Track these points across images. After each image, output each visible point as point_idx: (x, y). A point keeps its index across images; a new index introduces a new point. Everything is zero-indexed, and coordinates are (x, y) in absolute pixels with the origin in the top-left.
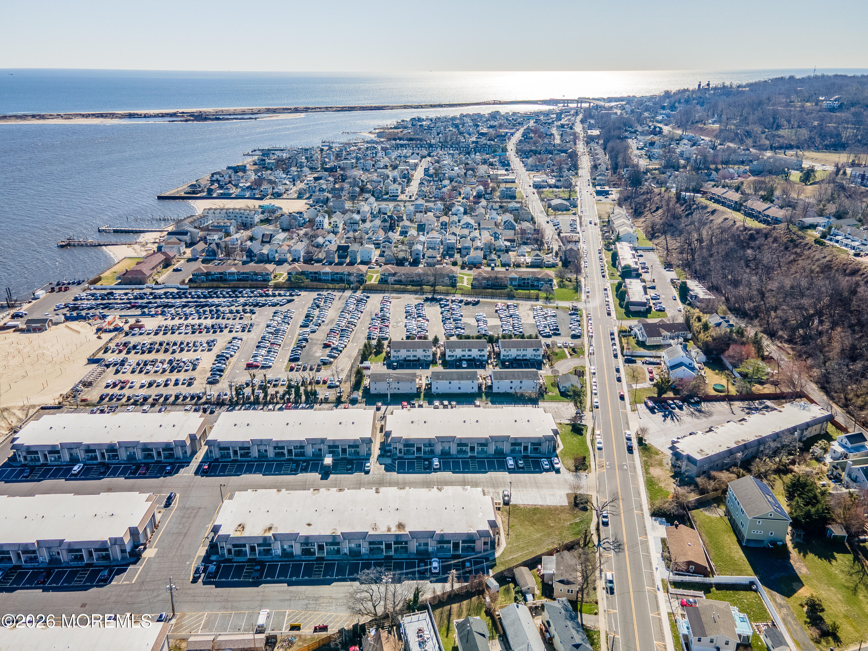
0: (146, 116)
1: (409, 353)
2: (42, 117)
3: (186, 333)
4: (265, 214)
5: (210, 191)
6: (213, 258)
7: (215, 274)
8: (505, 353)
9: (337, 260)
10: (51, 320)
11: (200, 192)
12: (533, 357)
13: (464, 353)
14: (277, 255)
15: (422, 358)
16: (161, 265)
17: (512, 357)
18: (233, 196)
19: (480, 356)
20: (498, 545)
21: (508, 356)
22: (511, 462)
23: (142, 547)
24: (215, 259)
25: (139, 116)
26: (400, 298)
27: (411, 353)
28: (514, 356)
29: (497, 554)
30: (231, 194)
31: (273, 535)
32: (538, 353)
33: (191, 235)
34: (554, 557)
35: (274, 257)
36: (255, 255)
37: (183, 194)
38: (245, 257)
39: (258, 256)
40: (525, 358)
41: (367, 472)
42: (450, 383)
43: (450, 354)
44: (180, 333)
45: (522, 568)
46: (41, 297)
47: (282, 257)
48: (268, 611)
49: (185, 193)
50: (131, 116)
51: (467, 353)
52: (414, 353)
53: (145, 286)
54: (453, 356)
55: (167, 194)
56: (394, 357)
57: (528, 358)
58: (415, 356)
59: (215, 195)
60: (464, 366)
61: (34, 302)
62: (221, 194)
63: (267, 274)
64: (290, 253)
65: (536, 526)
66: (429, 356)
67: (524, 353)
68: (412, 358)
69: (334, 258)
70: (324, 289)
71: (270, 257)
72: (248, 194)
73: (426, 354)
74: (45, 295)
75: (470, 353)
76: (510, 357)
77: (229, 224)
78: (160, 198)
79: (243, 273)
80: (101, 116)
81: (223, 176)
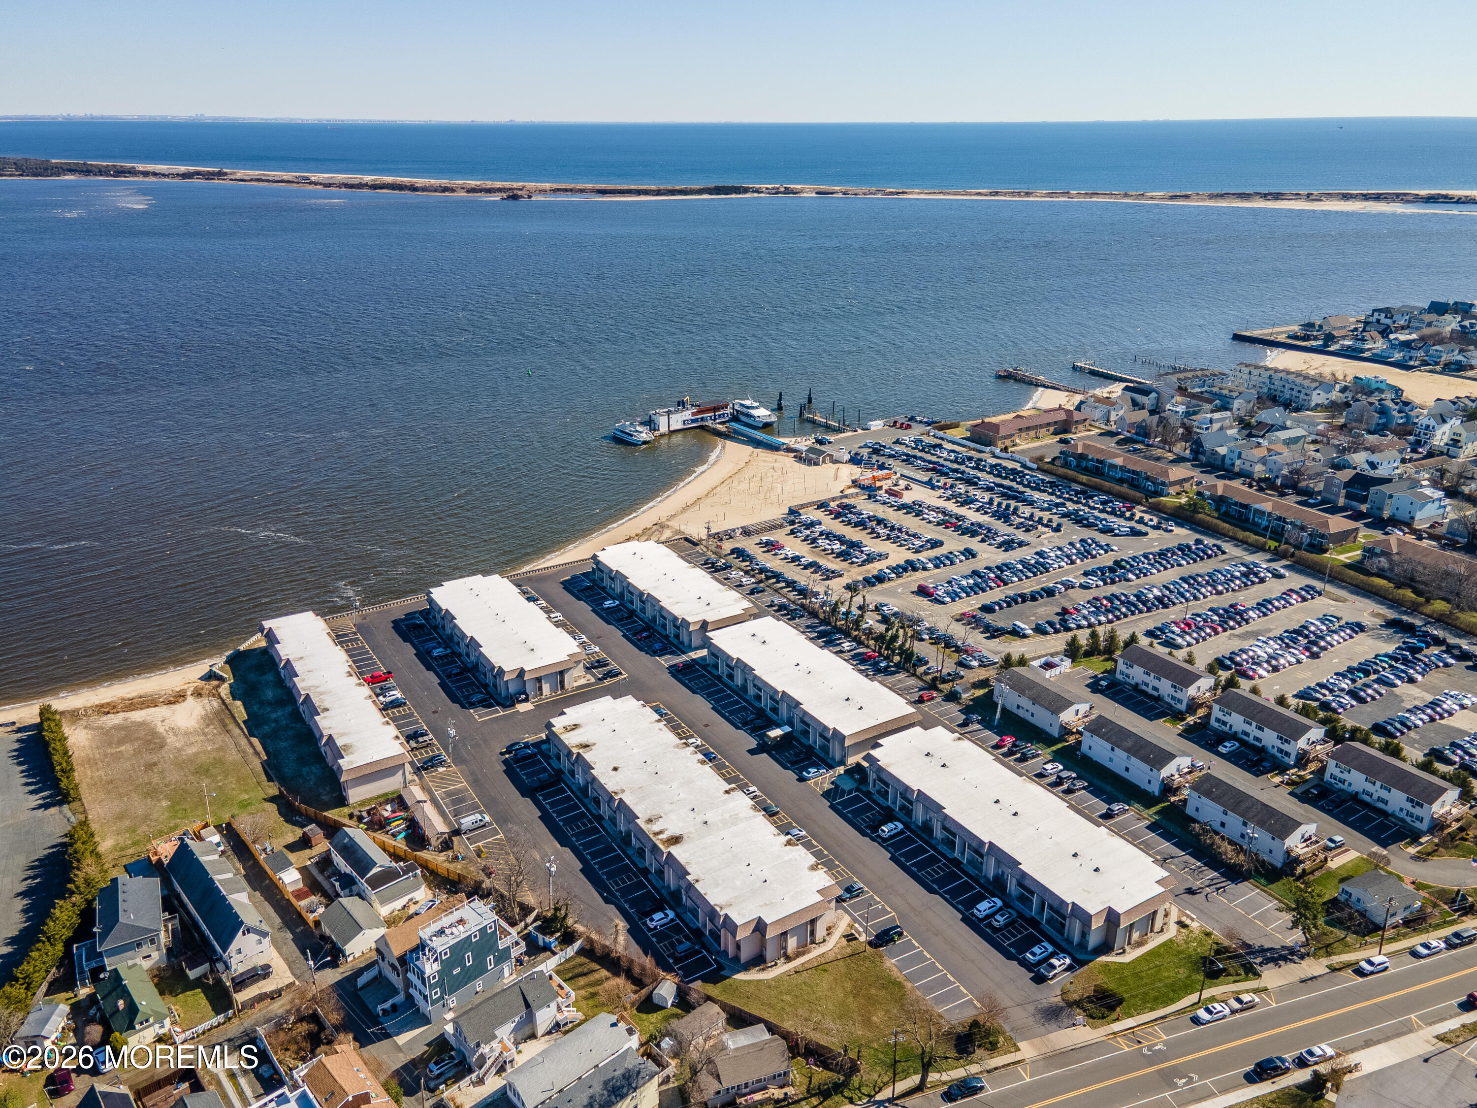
0: (1459, 201)
1: (1147, 679)
2: (1277, 196)
3: (930, 522)
4: (1348, 394)
5: (1330, 338)
6: (1141, 438)
7: (1092, 460)
8: (1337, 772)
9: (1341, 502)
10: (831, 456)
11: (1316, 338)
12: (1403, 815)
13: (1247, 728)
14: (1238, 462)
15: (1168, 700)
16: (1052, 429)
17: (1350, 789)
18: (1366, 355)
19: (1281, 751)
20: (763, 970)
21: (1343, 782)
22: (983, 907)
23: (523, 696)
24: (1142, 442)
25: (1447, 200)
26: (1344, 600)
27: (1151, 680)
28: (1355, 788)
29: (741, 976)
30: (1362, 351)
31: (579, 754)
32: (1417, 811)
33: (1158, 399)
34: (767, 1036)
35: (1233, 464)
36: (1204, 453)
37: (1282, 338)
38: (1188, 452)
39: (1208, 454)
40: (1381, 805)
41: (802, 779)
42: (1113, 749)
43: (1220, 715)
44: (923, 519)
45: (716, 1008)
46: (873, 428)
47: (1247, 467)
48: (487, 818)
49: (1289, 337)
50: (1431, 200)
51: (1252, 730)
52: (1156, 683)
53: (988, 449)
54: (1225, 723)
55: (1256, 333)
56: (1122, 673)
57: (1389, 809)
58: (1155, 689)
59: (1332, 349)
60: (1221, 749)
61: (860, 431)
62: (1349, 347)
63: (1163, 484)
64: (1264, 464)
65: (851, 999)
66: (1180, 701)
67: (1384, 794)
68: (1150, 690)
69: (1338, 495)
70: (1226, 536)
71: (1227, 462)
72: (1397, 356)
73: (1175, 694)
74: (880, 427)
75: (1258, 733)
76: (1345, 787)
77: (1234, 394)
78: (1237, 337)
79: (1129, 471)
80: (1378, 197)
81: (1391, 318)
